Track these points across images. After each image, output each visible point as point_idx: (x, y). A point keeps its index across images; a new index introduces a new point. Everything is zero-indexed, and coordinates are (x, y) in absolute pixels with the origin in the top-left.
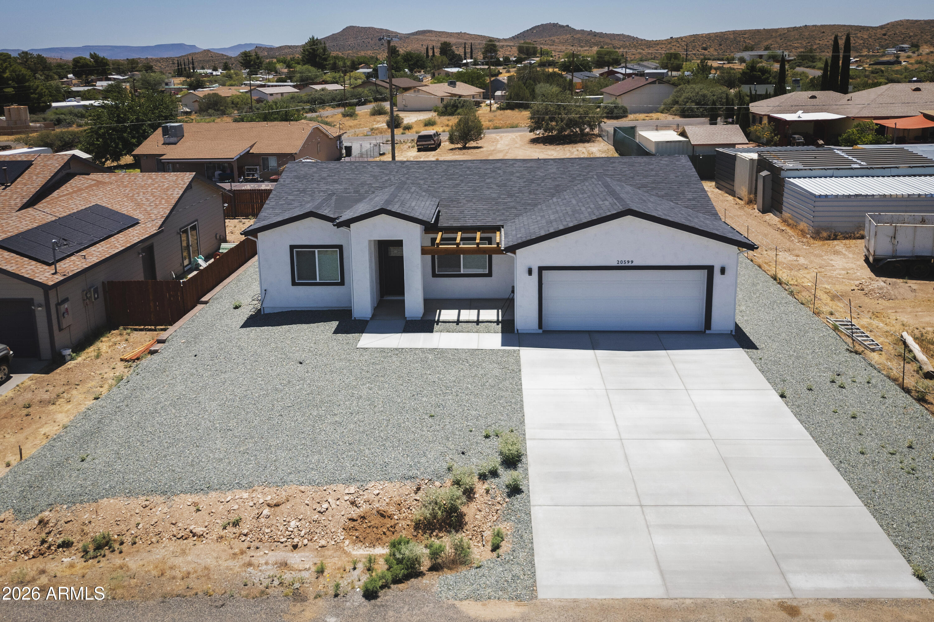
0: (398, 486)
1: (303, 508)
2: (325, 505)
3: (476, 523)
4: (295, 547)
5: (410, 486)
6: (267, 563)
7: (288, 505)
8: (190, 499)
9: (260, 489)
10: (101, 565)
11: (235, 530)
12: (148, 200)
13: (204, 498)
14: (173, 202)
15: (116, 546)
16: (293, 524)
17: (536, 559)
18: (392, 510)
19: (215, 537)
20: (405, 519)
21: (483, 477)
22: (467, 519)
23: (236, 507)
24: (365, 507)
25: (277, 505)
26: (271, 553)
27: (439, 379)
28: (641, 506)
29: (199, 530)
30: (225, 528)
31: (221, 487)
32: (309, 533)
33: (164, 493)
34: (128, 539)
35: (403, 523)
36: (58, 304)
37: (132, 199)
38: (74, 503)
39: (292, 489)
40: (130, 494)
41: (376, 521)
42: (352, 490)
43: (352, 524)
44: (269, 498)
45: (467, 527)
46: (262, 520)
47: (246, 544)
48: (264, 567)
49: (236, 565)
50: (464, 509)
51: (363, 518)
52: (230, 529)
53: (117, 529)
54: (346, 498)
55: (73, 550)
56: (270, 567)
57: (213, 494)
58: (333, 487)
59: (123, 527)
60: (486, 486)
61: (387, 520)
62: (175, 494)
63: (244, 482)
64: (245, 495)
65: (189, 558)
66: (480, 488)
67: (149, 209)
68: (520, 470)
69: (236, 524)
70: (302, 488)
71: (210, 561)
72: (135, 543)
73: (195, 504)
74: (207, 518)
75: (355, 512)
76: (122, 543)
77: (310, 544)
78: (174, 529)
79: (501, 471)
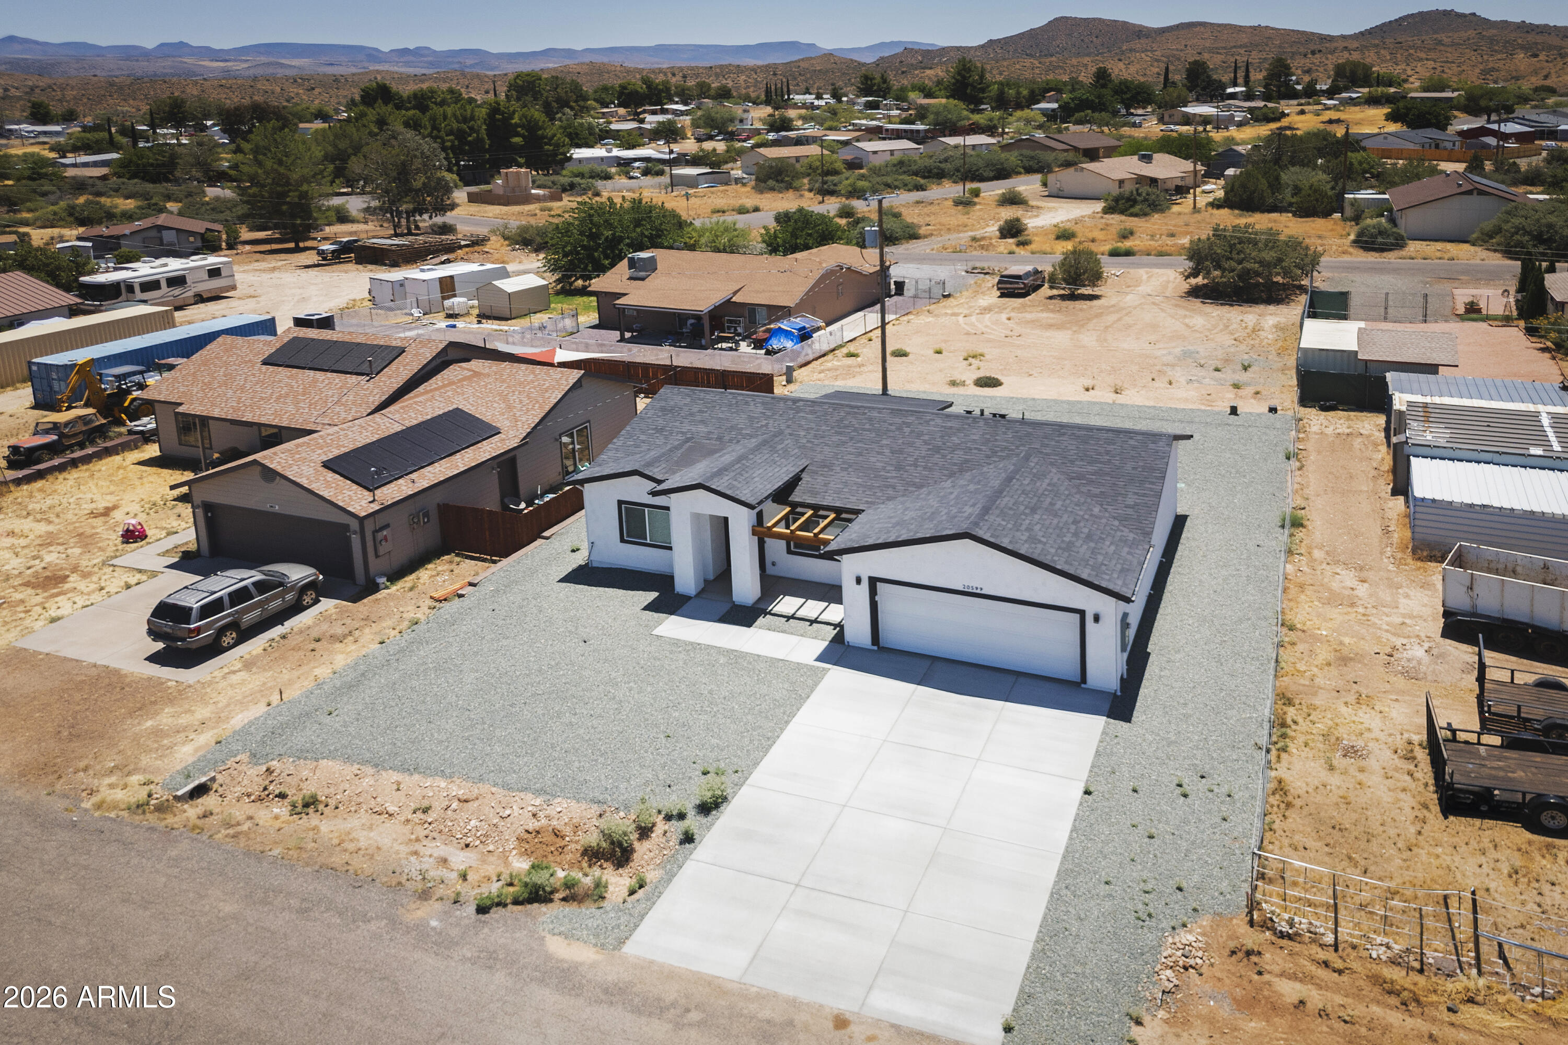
0: (583, 807)
1: (487, 809)
2: (508, 812)
3: (643, 862)
4: (467, 846)
5: (595, 809)
6: (431, 856)
7: (476, 804)
8: (395, 776)
9: (458, 781)
10: (300, 822)
11: (422, 816)
12: (521, 402)
13: (407, 778)
14: (547, 408)
15: (321, 807)
16: (473, 823)
17: (650, 913)
18: (568, 831)
19: (403, 819)
20: (577, 842)
21: (668, 818)
22: (635, 855)
23: (431, 794)
24: (544, 822)
25: (466, 801)
26: (443, 847)
27: (711, 692)
28: (797, 885)
29: (391, 809)
30: (414, 812)
31: (427, 772)
32: (485, 835)
33: (376, 766)
34: (332, 803)
35: (573, 846)
36: (376, 531)
37: (505, 399)
38: (299, 758)
39: (484, 788)
40: (348, 759)
41: (550, 838)
42: (538, 802)
43: (527, 836)
44: (461, 792)
45: (632, 864)
46: (449, 812)
47: (426, 832)
48: (427, 859)
49: (404, 849)
50: (636, 845)
51: (538, 832)
52: (419, 815)
53: (327, 791)
54: (530, 808)
55: (286, 802)
56: (431, 860)
57: (416, 777)
58: (522, 795)
59: (332, 790)
60: (666, 827)
61: (558, 840)
62: (385, 769)
63: (448, 771)
64: (443, 784)
65: (372, 834)
66: (661, 826)
67: (518, 414)
68: (710, 818)
69: (426, 811)
70: (494, 790)
71: (386, 842)
72: (337, 808)
73: (399, 783)
74: (403, 799)
75: (532, 825)
76: (327, 806)
77: (481, 846)
78: (373, 802)
79: (691, 813)
